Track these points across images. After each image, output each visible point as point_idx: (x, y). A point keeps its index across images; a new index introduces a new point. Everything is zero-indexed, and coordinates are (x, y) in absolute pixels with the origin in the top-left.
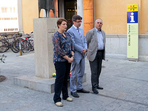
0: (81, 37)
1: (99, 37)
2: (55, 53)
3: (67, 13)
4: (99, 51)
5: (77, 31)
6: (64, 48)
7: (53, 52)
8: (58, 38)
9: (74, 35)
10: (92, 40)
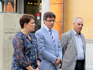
0: (54, 41)
1: (78, 41)
2: (15, 60)
3: (27, 7)
4: (78, 61)
5: (50, 33)
6: (29, 55)
7: (11, 60)
8: (22, 41)
9: (44, 39)
10: (68, 46)
